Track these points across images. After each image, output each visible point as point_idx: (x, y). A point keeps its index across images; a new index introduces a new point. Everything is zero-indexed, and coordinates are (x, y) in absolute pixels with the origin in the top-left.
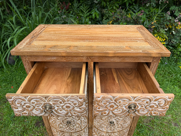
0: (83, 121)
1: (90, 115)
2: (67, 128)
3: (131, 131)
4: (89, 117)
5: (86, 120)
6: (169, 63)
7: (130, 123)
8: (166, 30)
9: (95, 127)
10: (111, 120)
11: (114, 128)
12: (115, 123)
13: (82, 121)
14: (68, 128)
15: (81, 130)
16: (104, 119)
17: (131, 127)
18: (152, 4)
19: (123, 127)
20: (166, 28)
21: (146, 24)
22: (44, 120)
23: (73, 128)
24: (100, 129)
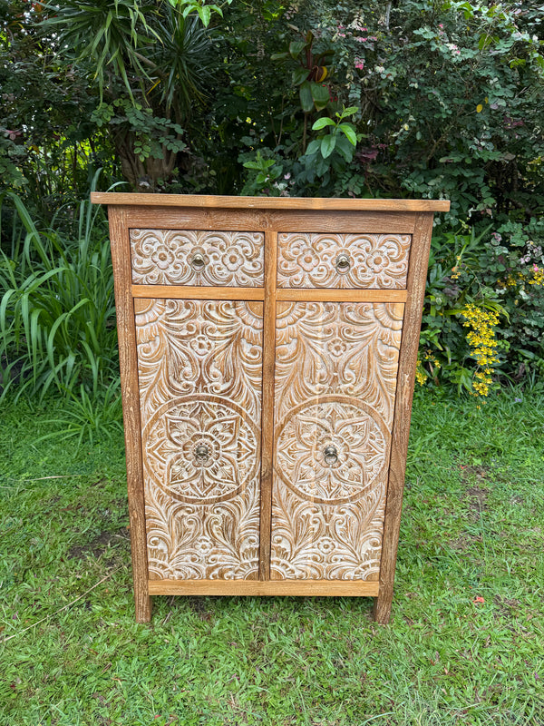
0: (246, 445)
1: (266, 419)
2: (194, 482)
3: (394, 495)
4: (265, 425)
5: (255, 443)
6: (528, 399)
7: (386, 455)
8: (502, 292)
9: (282, 477)
10: (327, 443)
11: (338, 482)
12: (341, 457)
13: (244, 446)
14: (198, 480)
15: (238, 492)
16: (306, 439)
17: (391, 473)
18: (449, 220)
19: (366, 478)
20: (501, 288)
21: (437, 279)
22: (128, 441)
23: (212, 482)
24: (297, 486)
